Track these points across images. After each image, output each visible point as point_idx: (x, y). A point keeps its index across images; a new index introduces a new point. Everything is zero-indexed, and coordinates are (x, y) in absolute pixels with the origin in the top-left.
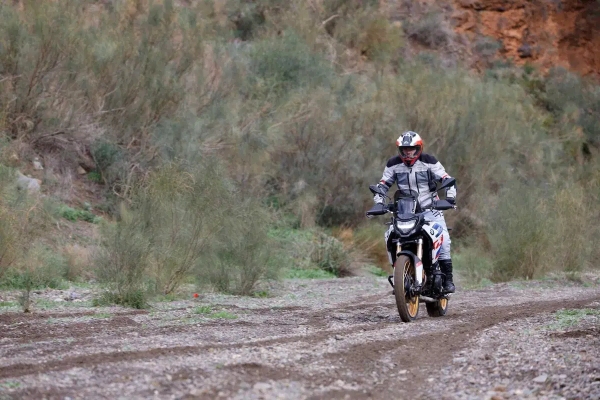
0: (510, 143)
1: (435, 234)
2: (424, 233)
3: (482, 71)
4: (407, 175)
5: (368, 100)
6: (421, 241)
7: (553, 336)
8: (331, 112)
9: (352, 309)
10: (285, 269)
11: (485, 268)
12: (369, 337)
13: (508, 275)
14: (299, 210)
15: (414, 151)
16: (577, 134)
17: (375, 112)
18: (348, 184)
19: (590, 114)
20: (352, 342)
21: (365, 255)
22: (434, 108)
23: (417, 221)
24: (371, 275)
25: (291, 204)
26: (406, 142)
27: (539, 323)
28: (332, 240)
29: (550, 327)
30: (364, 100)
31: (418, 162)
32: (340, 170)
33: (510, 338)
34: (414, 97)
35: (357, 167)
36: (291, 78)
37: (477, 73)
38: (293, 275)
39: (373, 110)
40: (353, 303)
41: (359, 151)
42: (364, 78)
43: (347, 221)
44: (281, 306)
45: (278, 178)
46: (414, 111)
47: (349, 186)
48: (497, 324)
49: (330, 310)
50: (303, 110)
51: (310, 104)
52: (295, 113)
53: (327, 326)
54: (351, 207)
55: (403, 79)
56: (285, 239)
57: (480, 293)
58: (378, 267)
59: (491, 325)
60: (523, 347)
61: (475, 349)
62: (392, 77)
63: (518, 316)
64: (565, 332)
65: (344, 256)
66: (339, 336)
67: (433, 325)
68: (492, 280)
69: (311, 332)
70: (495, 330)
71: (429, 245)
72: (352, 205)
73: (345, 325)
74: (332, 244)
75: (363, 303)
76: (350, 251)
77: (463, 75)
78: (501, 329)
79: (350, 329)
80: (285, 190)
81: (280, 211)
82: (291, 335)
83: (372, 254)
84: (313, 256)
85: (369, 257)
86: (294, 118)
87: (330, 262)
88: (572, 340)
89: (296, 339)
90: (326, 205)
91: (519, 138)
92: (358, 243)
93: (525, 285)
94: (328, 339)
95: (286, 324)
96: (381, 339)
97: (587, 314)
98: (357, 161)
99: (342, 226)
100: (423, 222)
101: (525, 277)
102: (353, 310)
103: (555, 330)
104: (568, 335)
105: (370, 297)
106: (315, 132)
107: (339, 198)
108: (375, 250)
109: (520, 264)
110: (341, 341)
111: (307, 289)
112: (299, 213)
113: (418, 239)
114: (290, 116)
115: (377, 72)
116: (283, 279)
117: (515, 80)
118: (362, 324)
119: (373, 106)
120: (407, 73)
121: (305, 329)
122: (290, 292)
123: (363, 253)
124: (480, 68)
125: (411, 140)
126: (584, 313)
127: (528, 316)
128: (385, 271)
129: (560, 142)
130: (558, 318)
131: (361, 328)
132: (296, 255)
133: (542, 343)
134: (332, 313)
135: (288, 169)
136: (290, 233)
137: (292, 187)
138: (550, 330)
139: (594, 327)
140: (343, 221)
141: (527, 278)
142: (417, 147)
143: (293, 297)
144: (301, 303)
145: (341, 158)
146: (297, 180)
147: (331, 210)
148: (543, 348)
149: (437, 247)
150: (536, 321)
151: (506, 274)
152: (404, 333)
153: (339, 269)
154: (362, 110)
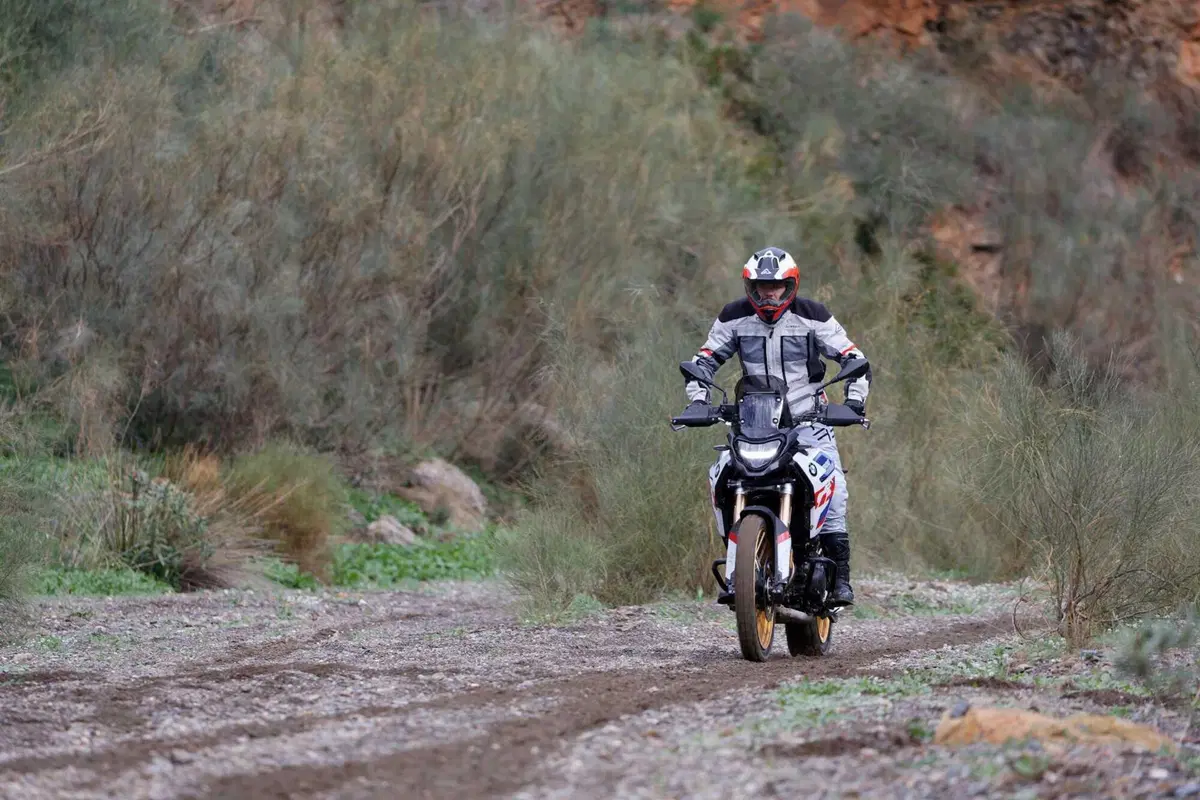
0: (654, 222)
1: (820, 475)
2: (796, 472)
3: (579, 24)
4: (761, 342)
5: (265, 104)
6: (788, 488)
7: (770, 751)
8: (160, 134)
9: (217, 677)
10: (32, 569)
11: (584, 564)
12: (264, 756)
13: (648, 583)
14: (71, 406)
15: (780, 292)
16: (838, 196)
17: (285, 137)
18: (208, 332)
19: (876, 143)
20: (217, 771)
21: (252, 530)
22: (446, 126)
23: (783, 444)
24: (269, 586)
25: (50, 389)
26: (766, 272)
27: (731, 717)
28: (162, 488)
29: (763, 728)
30: (253, 100)
31: (789, 314)
32: (184, 294)
33: (652, 758)
34: (391, 95)
35: (234, 288)
36: (53, 40)
37: (564, 29)
38: (54, 584)
39: (277, 132)
40: (219, 661)
41: (237, 243)
42: (255, 43)
43: (205, 436)
44: (21, 670)
45: (16, 317)
46: (392, 134)
47: (209, 340)
48: (617, 719)
49: (158, 682)
50: (85, 127)
51: (103, 113)
52: (64, 135)
53: (149, 724)
54: (214, 397)
55: (360, 45)
56: (29, 486)
57: (569, 635)
58: (290, 563)
59: (600, 722)
60: (688, 783)
61: (555, 788)
62: (331, 37)
63: (675, 698)
64: (801, 741)
65: (195, 530)
66: (181, 755)
67: (439, 722)
68: (602, 597)
69: (103, 741)
70: (611, 735)
71: (804, 497)
72: (218, 390)
73: (198, 724)
74: (164, 499)
75: (247, 662)
76: (213, 518)
77: (525, 32)
78: (626, 735)
79: (212, 734)
80: (35, 348)
81: (20, 407)
82: (48, 750)
83: (272, 525)
84: (111, 533)
85: (266, 536)
86: (59, 151)
87: (157, 551)
88: (821, 763)
89: (62, 761)
90: (146, 390)
91: (679, 208)
92: (234, 495)
93: (693, 611)
94: (149, 760)
95: (35, 721)
96: (296, 761)
97: (864, 693)
98: (232, 270)
99: (190, 448)
100: (795, 448)
101: (696, 591)
102: (220, 681)
103: (775, 736)
104: (810, 749)
105: (266, 646)
106: (117, 189)
107: (182, 371)
108: (282, 514)
109: (678, 554)
110: (187, 768)
111: (89, 626)
112: (70, 415)
113: (783, 484)
114: (49, 146)
115: (288, 24)
116: (25, 597)
117: (667, 46)
118: (244, 721)
119: (279, 121)
120: (371, 27)
121: (87, 733)
122: (46, 631)
123: (249, 525)
124: (573, 16)
125: (777, 266)
126: (856, 691)
127: (700, 698)
128: (307, 574)
129: (792, 218)
130: (783, 703)
131: (241, 731)
132: (63, 528)
133: (739, 772)
134: (163, 690)
135: (41, 291)
136: (45, 467)
137: (54, 340)
138: (762, 735)
139: (881, 728)
140: (193, 436)
141: (700, 592)
142: (788, 283)
143: (54, 646)
144: (74, 662)
145: (188, 260)
146: (66, 322)
147: (161, 404)
148: (743, 784)
149: (822, 502)
150: (724, 711)
151: (643, 581)
152: (360, 743)
153: (182, 569)
154: (249, 130)
